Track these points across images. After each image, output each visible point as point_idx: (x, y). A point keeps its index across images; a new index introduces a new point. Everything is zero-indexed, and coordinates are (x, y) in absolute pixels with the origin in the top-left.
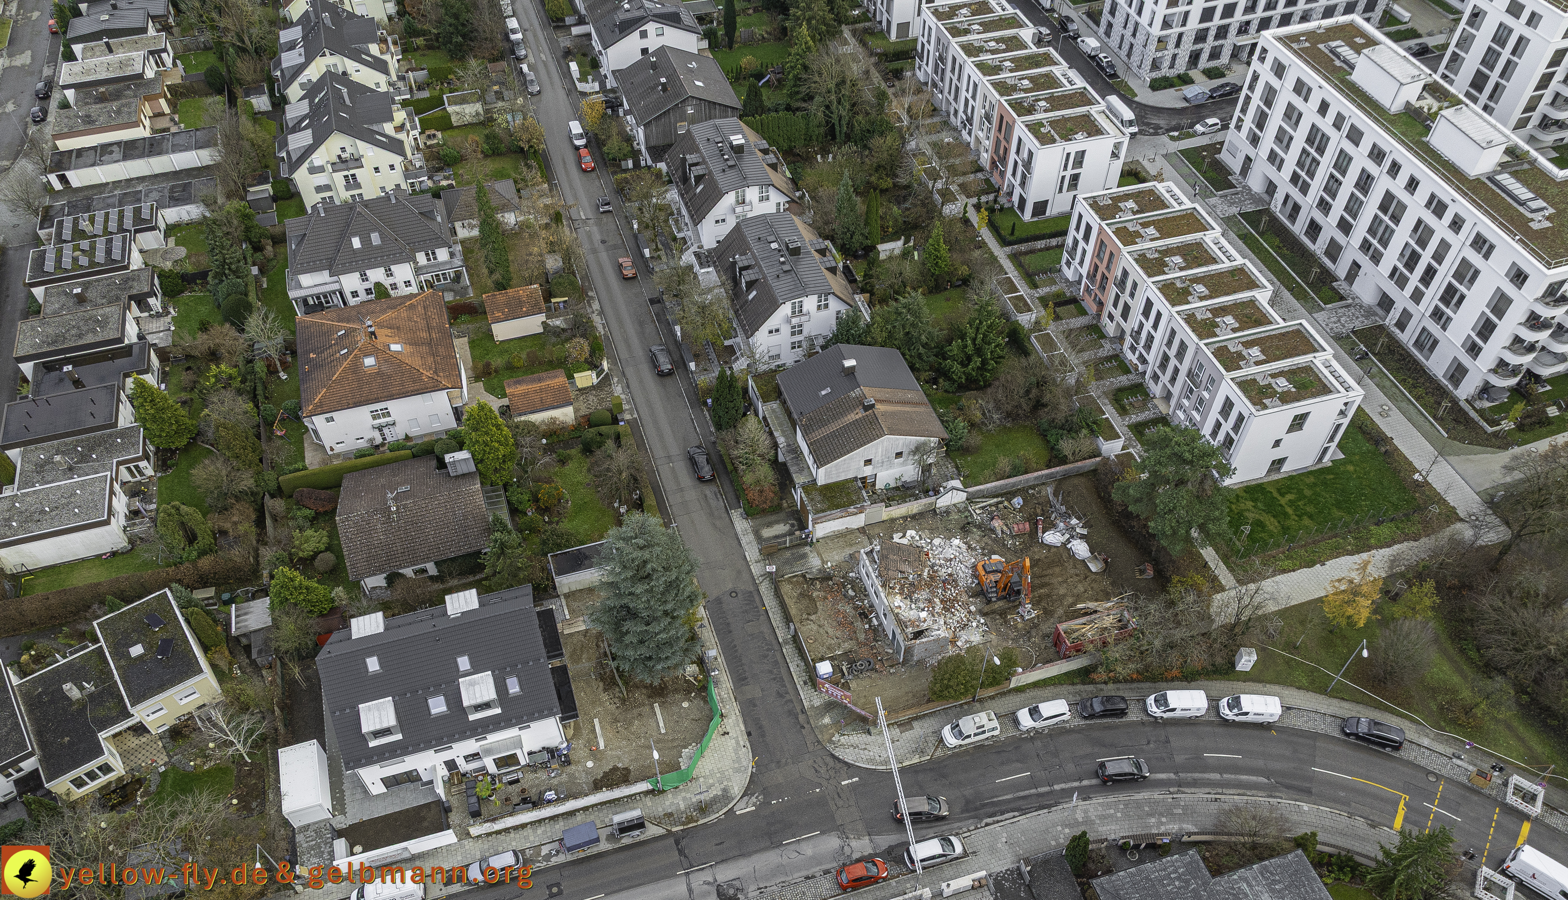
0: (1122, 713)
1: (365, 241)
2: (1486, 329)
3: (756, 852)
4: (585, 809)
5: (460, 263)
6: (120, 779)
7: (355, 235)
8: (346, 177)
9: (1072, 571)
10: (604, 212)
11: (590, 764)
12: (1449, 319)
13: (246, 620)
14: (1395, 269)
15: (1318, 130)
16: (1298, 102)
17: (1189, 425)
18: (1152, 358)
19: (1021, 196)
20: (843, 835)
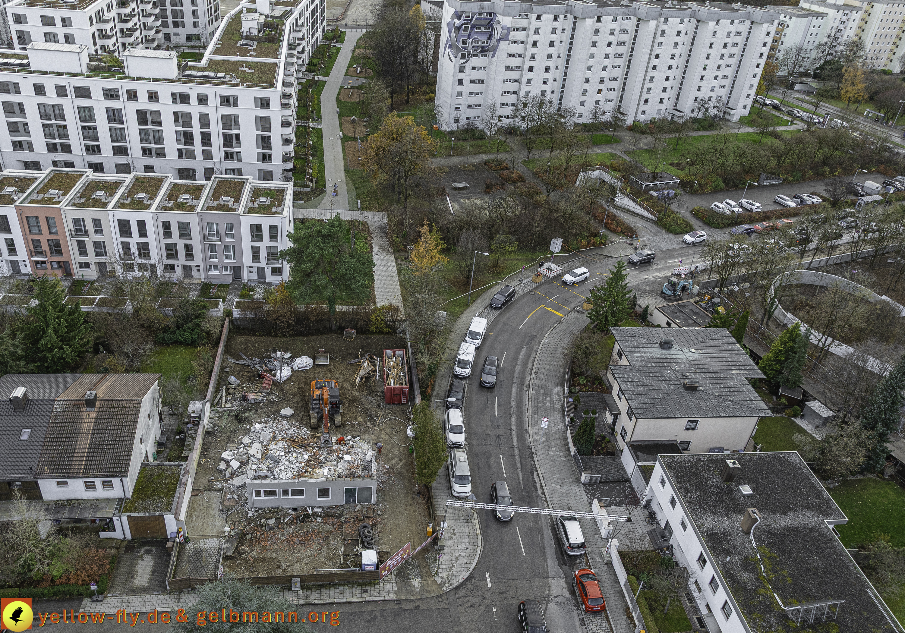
2: (265, 142)
9: (320, 374)
12: (238, 153)
15: (46, 105)
16: (11, 98)
17: (228, 273)
18: (157, 258)
20: (545, 599)
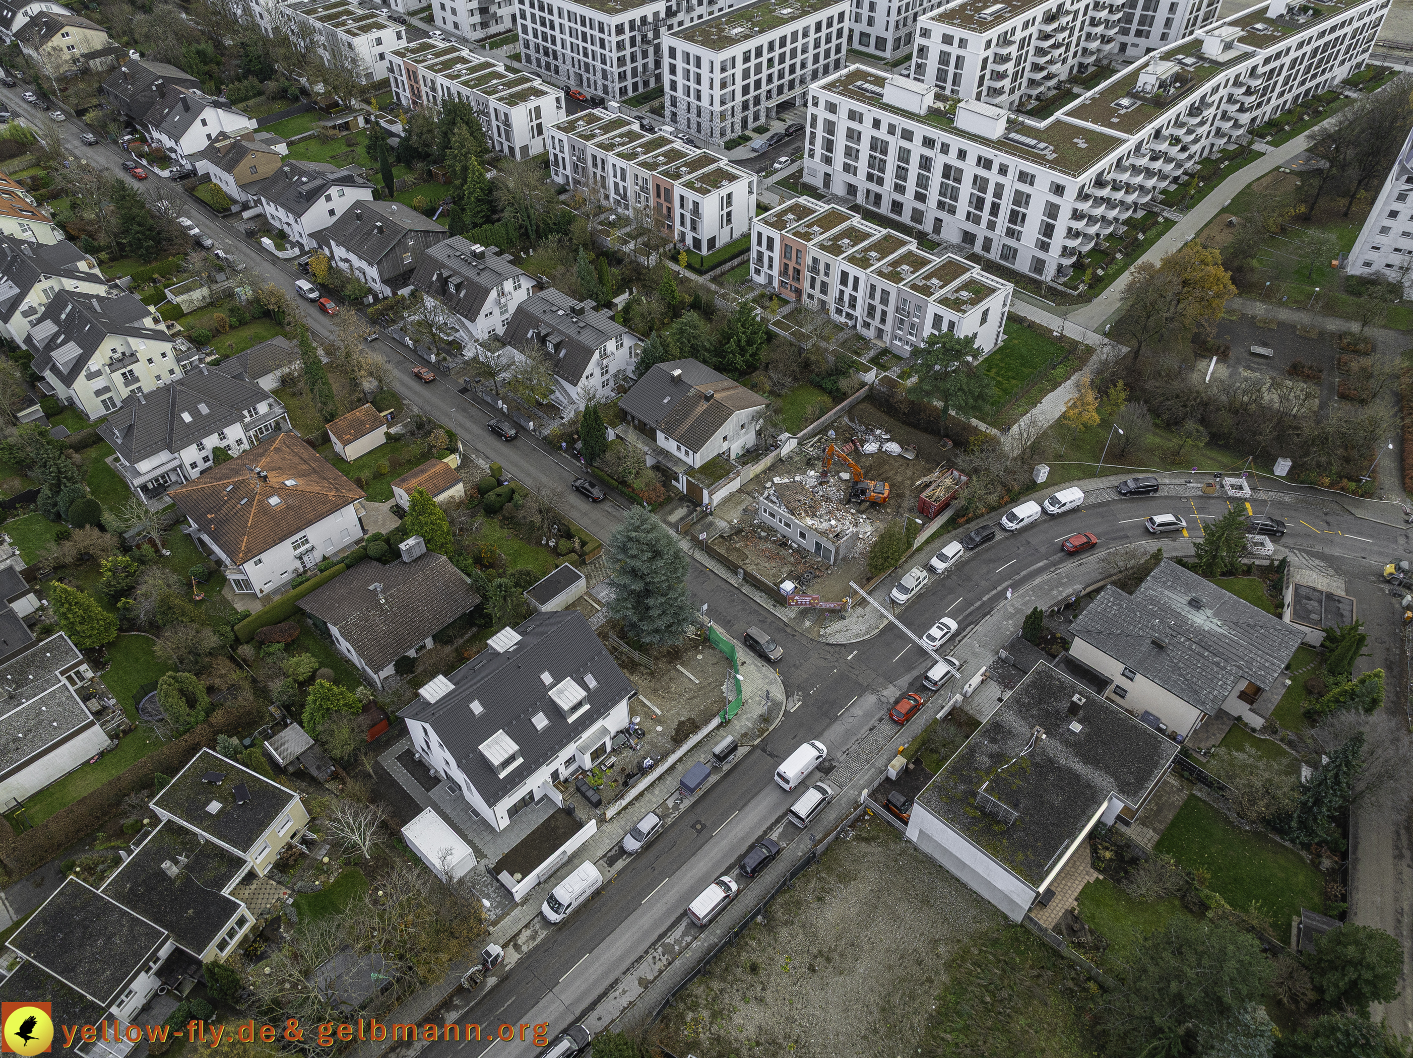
0: (993, 535)
1: (195, 413)
2: (1048, 230)
3: (824, 730)
4: (680, 760)
5: (281, 411)
6: (254, 928)
7: (183, 411)
8: (123, 374)
9: (897, 464)
10: (373, 340)
11: (659, 729)
12: (1020, 232)
13: (287, 749)
14: (969, 213)
15: (877, 139)
16: (855, 125)
17: (907, 348)
18: (859, 312)
19: (694, 238)
20: (874, 691)
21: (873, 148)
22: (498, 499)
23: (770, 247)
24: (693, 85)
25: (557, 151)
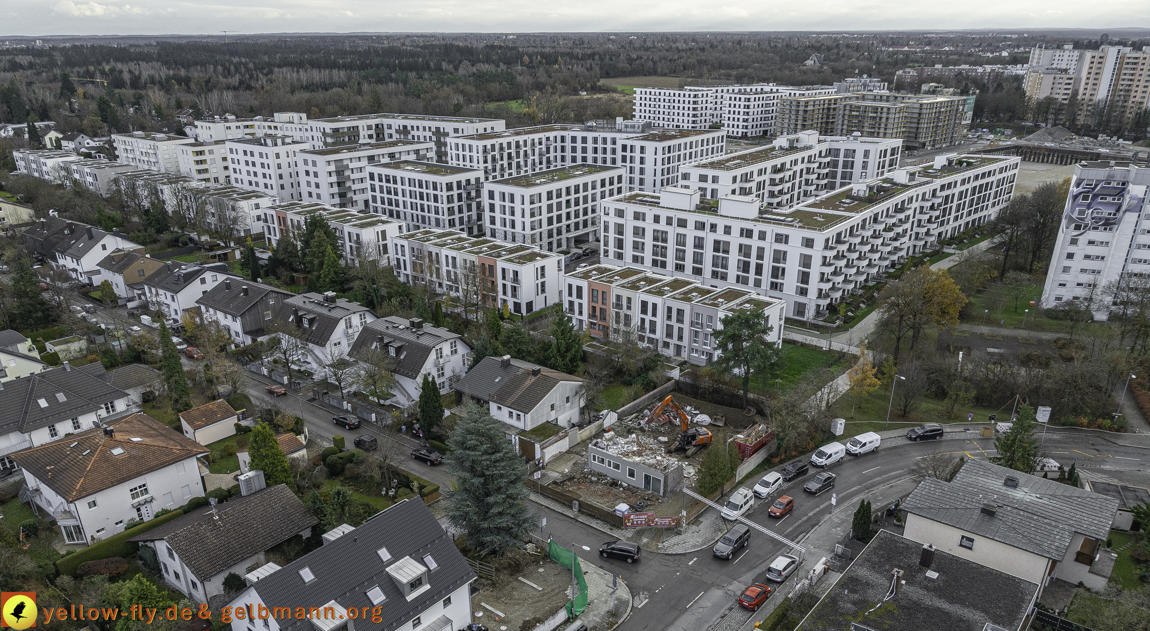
0: (806, 469)
1: (51, 400)
2: (805, 278)
3: (674, 620)
7: (40, 397)
11: (503, 628)
12: (782, 284)
14: (738, 277)
15: (658, 231)
16: (640, 224)
17: (704, 357)
18: (660, 334)
19: (515, 303)
20: (719, 586)
21: (655, 239)
22: (340, 461)
23: (580, 296)
24: (508, 217)
25: (399, 256)
